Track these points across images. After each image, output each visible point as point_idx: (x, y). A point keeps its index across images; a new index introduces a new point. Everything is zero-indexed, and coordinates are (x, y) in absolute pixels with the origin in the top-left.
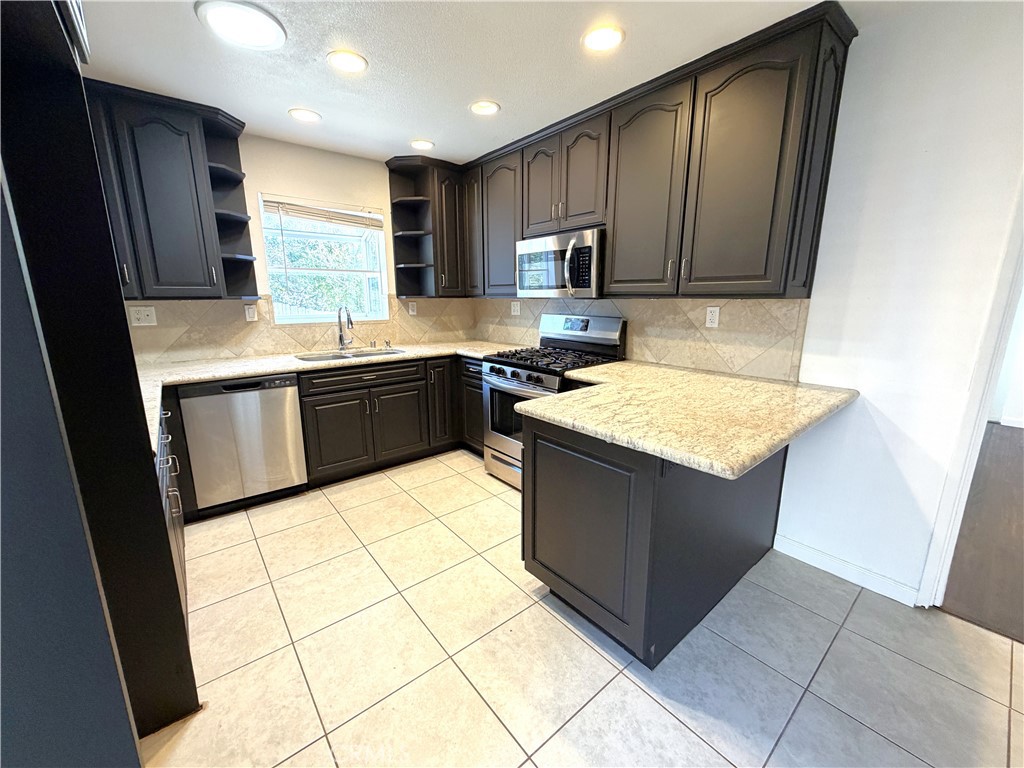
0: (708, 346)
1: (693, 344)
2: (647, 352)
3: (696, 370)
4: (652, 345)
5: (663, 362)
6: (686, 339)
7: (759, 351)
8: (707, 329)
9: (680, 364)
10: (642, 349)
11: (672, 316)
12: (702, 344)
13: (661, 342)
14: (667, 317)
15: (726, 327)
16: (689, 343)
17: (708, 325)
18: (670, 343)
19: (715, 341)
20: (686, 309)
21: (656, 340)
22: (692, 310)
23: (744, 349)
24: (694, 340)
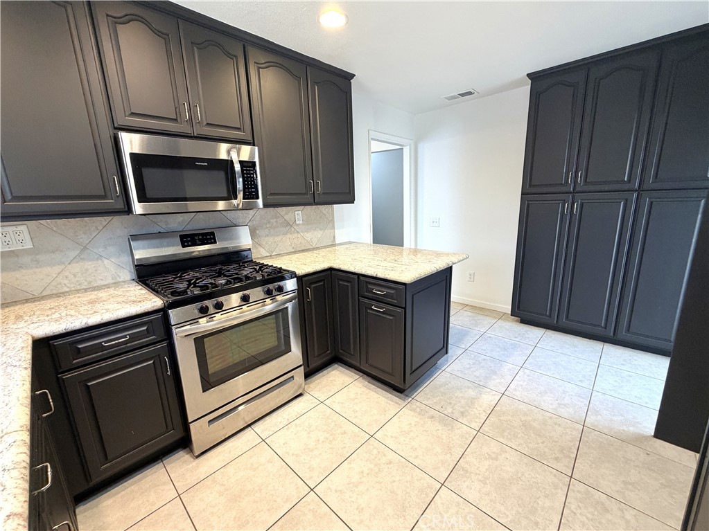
0: (299, 236)
1: (291, 236)
2: (262, 250)
3: (295, 252)
4: (264, 243)
5: (274, 253)
6: (286, 233)
7: (321, 232)
8: (297, 225)
9: (285, 251)
10: (257, 248)
11: (275, 220)
12: (296, 235)
13: (271, 239)
14: (272, 221)
15: (307, 222)
16: (289, 236)
17: (297, 222)
18: (278, 239)
19: (302, 232)
20: (283, 213)
21: (266, 239)
22: (286, 214)
23: (316, 233)
24: (291, 234)
